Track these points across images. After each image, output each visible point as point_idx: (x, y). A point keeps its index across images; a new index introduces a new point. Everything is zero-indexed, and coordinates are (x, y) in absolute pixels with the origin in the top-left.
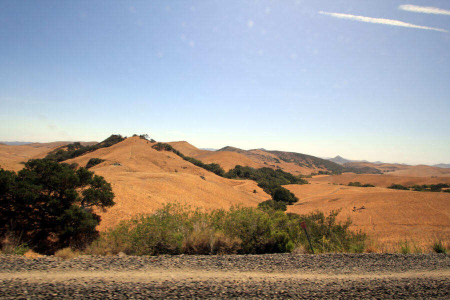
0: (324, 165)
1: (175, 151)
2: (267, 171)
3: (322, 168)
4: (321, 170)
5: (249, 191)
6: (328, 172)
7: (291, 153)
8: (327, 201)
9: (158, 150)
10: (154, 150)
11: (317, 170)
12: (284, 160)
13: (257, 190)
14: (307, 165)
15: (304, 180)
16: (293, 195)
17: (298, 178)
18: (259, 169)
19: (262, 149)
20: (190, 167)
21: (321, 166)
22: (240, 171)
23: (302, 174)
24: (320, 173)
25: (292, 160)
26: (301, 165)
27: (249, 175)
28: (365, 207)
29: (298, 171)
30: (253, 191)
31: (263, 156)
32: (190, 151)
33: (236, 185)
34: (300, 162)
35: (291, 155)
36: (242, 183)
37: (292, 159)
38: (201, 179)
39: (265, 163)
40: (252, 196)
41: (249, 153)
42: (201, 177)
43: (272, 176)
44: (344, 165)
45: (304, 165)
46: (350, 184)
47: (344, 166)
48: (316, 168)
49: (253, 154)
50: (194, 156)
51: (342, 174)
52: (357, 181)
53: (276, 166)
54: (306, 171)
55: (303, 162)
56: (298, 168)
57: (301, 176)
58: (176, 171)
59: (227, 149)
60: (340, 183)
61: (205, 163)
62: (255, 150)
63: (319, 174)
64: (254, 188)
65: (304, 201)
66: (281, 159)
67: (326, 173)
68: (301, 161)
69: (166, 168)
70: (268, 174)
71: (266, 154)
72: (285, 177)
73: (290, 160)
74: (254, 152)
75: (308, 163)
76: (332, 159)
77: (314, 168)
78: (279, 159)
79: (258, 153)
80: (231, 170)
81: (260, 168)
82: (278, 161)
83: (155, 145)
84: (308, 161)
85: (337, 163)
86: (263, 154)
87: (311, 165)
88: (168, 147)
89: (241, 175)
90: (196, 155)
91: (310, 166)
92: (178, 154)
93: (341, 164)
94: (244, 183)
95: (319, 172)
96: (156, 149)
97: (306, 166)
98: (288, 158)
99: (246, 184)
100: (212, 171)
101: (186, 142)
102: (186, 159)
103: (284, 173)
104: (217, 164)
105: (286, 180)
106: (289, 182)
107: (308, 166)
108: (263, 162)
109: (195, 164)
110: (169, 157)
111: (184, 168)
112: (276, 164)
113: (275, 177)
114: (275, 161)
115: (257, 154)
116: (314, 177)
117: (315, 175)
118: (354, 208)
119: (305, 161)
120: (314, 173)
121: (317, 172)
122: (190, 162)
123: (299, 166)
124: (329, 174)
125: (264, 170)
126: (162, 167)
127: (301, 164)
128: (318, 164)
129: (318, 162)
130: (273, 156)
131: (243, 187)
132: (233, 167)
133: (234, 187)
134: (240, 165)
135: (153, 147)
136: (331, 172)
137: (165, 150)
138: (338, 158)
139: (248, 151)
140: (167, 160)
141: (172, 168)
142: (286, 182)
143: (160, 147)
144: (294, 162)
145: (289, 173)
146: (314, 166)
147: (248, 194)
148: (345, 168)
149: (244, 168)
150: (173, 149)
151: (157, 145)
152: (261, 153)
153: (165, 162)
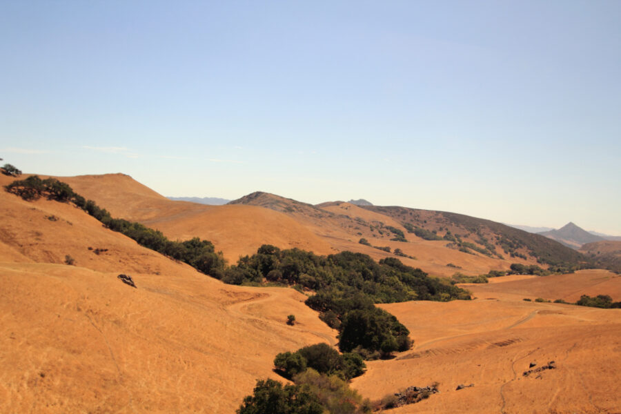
0: (529, 248)
1: (80, 203)
2: (352, 263)
3: (521, 257)
4: (517, 261)
5: (274, 318)
6: (537, 269)
7: (438, 212)
8: (485, 346)
9: (25, 198)
10: (13, 196)
11: (509, 261)
12: (418, 234)
13: (298, 317)
14: (483, 247)
15: (462, 290)
16: (402, 331)
17: (446, 284)
18: (331, 256)
19: (361, 201)
20: (117, 250)
21: (519, 251)
22: (271, 262)
23: (463, 273)
24: (516, 269)
25: (441, 234)
26: (464, 248)
27: (298, 273)
28: (558, 363)
29: (455, 263)
30: (285, 318)
31: (359, 220)
32: (134, 204)
33: (239, 301)
34: (464, 240)
35: (438, 221)
36: (258, 296)
37: (441, 229)
38: (120, 281)
39: (361, 242)
40: (279, 334)
41: (321, 213)
42: (121, 276)
43: (365, 275)
44: (584, 247)
45: (472, 247)
46: (583, 302)
47: (584, 252)
48: (507, 257)
49: (331, 215)
50: (145, 217)
51: (576, 272)
52: (603, 293)
53: (392, 251)
54: (476, 265)
55: (470, 241)
56: (455, 256)
57: (460, 278)
58: (69, 262)
59: (255, 199)
60: (558, 298)
61: (172, 239)
62: (338, 203)
63: (510, 273)
64: (292, 312)
65: (423, 349)
66: (410, 230)
67: (531, 272)
68: (466, 236)
69: (37, 252)
70: (354, 272)
71: (368, 216)
72: (405, 280)
73: (435, 232)
74: (334, 209)
75: (484, 242)
76: (554, 231)
77: (501, 257)
78: (404, 230)
79: (345, 212)
80: (245, 259)
81: (334, 253)
82: (400, 237)
83: (16, 184)
84: (485, 236)
85: (568, 242)
86: (360, 216)
87: (492, 248)
88: (59, 191)
89: (273, 272)
90: (152, 215)
91: (489, 251)
92: (91, 209)
93: (576, 245)
94: (267, 295)
95: (513, 267)
96: (20, 193)
97: (478, 250)
98: (429, 228)
99: (272, 298)
100: (187, 262)
101: (128, 178)
102: (113, 225)
103: (404, 269)
104: (206, 242)
105: (406, 288)
106: (413, 293)
107: (483, 252)
108: (358, 239)
109: (139, 242)
110: (52, 218)
111: (97, 252)
112: (394, 246)
113: (376, 279)
114: (393, 236)
115: (341, 216)
116: (493, 280)
117: (498, 275)
118: (531, 366)
119: (477, 238)
120: (499, 270)
121: (507, 268)
122: (126, 234)
123: (457, 251)
124: (541, 273)
125: (345, 260)
126: (23, 249)
127: (465, 245)
128: (511, 246)
129: (512, 239)
130: (389, 221)
131: (260, 306)
132: (251, 251)
133: (230, 308)
134: (275, 245)
135: (9, 189)
136: (545, 267)
137: (50, 198)
138: (571, 229)
139: (316, 207)
140: (46, 229)
141: (54, 250)
142: (405, 294)
143: (32, 188)
144: (446, 238)
145: (419, 270)
146: (499, 250)
147: (269, 329)
148: (585, 258)
149: (285, 253)
150: (75, 195)
151: (22, 183)
152: (354, 214)
153: (38, 234)
